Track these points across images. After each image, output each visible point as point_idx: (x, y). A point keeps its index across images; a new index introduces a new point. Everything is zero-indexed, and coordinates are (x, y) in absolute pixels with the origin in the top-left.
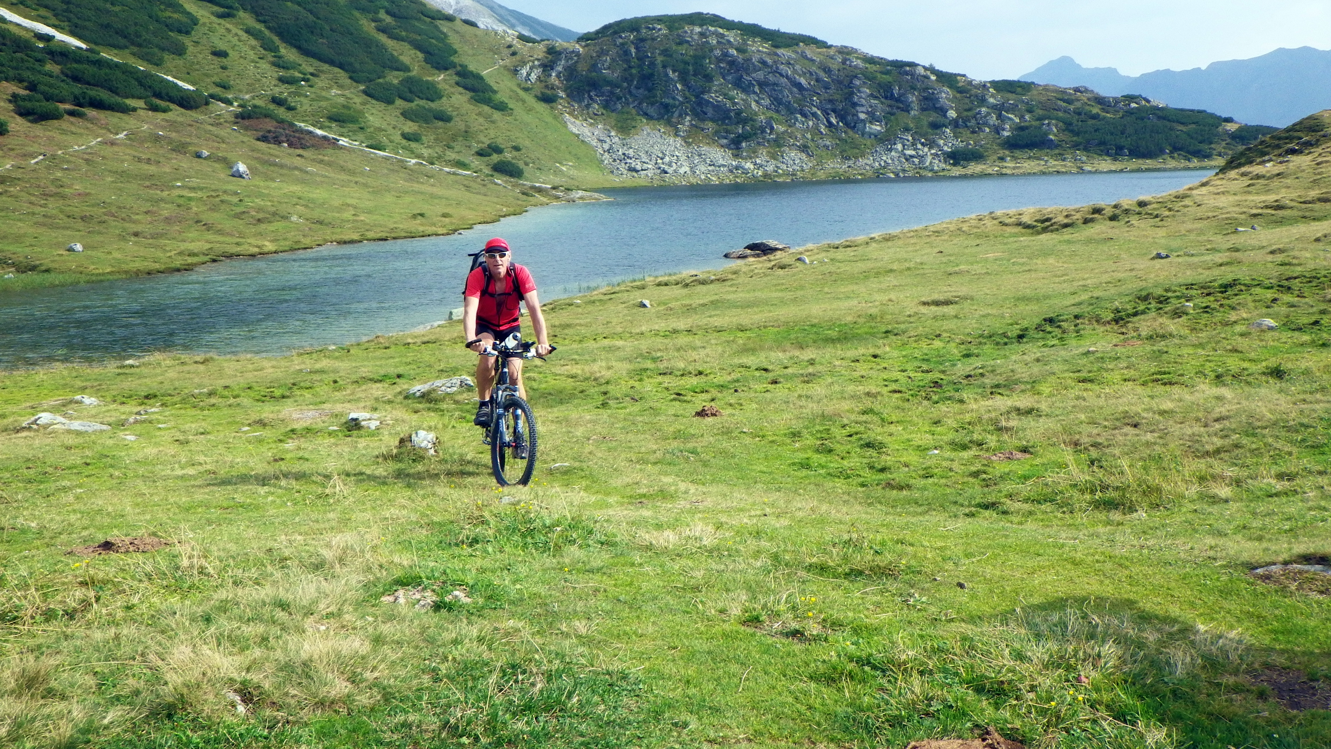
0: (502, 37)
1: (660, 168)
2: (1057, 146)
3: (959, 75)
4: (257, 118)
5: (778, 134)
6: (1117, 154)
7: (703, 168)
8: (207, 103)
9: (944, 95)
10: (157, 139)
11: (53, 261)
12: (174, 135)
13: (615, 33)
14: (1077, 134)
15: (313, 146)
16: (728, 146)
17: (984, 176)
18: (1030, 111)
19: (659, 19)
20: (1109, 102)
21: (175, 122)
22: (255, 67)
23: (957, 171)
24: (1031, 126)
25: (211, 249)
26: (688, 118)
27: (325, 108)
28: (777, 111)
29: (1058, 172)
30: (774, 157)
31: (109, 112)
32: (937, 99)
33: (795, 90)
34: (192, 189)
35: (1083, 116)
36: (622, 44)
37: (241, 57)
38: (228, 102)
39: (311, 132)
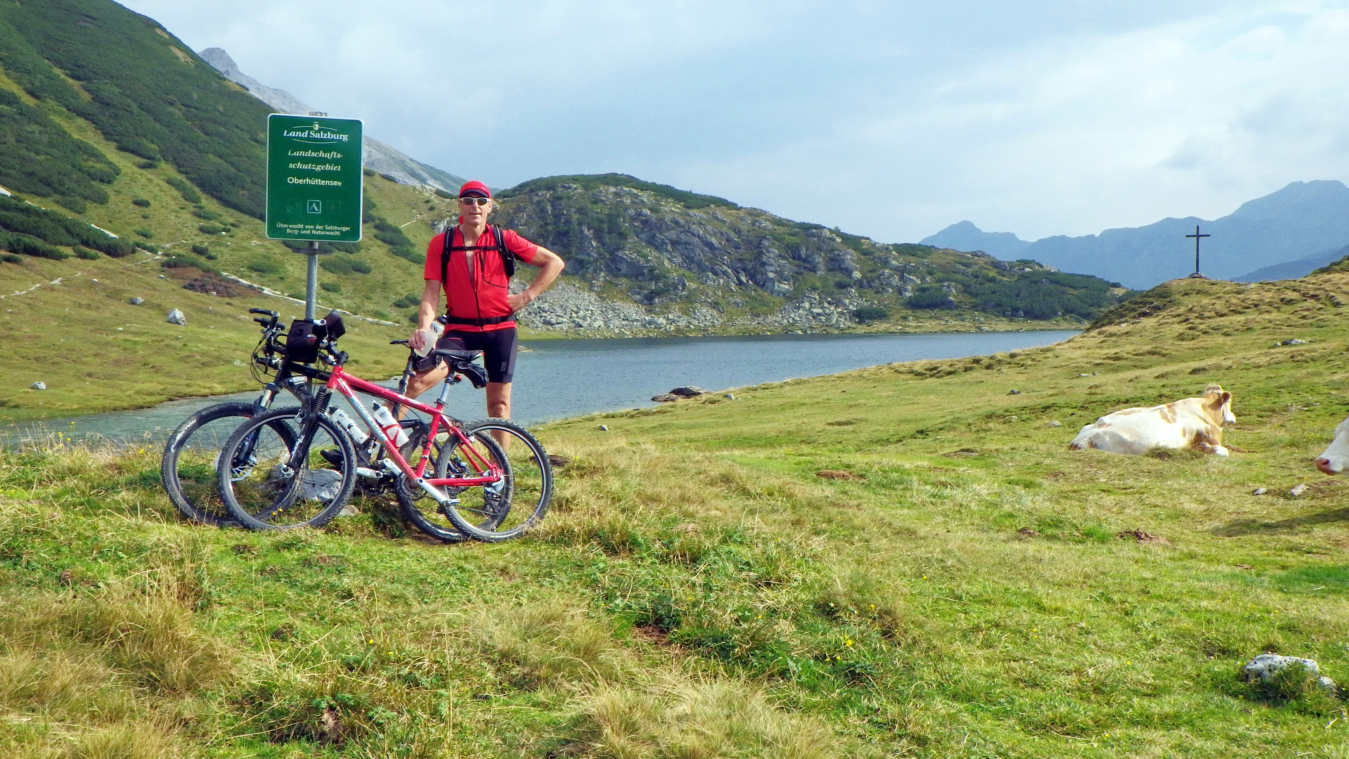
0: (420, 192)
1: (574, 322)
2: (956, 307)
3: (863, 238)
4: (184, 267)
5: (690, 291)
6: (1013, 315)
7: (617, 322)
8: (134, 252)
9: (849, 257)
10: (92, 285)
11: (20, 398)
12: (107, 282)
13: (532, 191)
14: (975, 296)
15: (239, 295)
16: (641, 302)
17: (889, 334)
18: (931, 273)
19: (575, 179)
20: (1004, 266)
21: (106, 269)
22: (177, 216)
23: (862, 329)
24: (932, 288)
25: (165, 389)
26: (602, 274)
27: (246, 258)
28: (690, 269)
29: (958, 331)
30: (685, 313)
31: (43, 259)
32: (843, 260)
33: (706, 249)
34: (136, 334)
35: (980, 279)
36: (539, 202)
37: (162, 207)
38: (153, 251)
39: (237, 281)
